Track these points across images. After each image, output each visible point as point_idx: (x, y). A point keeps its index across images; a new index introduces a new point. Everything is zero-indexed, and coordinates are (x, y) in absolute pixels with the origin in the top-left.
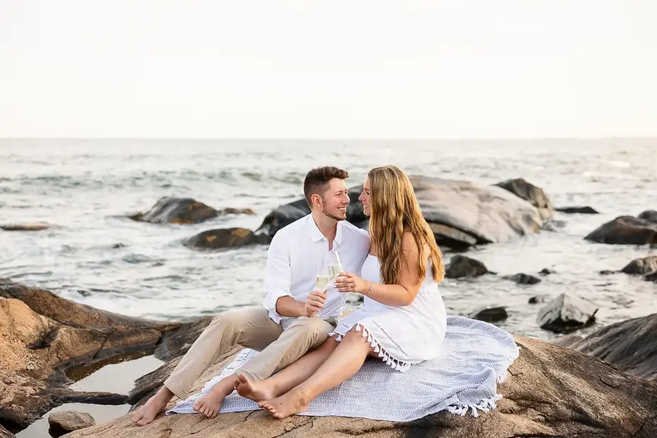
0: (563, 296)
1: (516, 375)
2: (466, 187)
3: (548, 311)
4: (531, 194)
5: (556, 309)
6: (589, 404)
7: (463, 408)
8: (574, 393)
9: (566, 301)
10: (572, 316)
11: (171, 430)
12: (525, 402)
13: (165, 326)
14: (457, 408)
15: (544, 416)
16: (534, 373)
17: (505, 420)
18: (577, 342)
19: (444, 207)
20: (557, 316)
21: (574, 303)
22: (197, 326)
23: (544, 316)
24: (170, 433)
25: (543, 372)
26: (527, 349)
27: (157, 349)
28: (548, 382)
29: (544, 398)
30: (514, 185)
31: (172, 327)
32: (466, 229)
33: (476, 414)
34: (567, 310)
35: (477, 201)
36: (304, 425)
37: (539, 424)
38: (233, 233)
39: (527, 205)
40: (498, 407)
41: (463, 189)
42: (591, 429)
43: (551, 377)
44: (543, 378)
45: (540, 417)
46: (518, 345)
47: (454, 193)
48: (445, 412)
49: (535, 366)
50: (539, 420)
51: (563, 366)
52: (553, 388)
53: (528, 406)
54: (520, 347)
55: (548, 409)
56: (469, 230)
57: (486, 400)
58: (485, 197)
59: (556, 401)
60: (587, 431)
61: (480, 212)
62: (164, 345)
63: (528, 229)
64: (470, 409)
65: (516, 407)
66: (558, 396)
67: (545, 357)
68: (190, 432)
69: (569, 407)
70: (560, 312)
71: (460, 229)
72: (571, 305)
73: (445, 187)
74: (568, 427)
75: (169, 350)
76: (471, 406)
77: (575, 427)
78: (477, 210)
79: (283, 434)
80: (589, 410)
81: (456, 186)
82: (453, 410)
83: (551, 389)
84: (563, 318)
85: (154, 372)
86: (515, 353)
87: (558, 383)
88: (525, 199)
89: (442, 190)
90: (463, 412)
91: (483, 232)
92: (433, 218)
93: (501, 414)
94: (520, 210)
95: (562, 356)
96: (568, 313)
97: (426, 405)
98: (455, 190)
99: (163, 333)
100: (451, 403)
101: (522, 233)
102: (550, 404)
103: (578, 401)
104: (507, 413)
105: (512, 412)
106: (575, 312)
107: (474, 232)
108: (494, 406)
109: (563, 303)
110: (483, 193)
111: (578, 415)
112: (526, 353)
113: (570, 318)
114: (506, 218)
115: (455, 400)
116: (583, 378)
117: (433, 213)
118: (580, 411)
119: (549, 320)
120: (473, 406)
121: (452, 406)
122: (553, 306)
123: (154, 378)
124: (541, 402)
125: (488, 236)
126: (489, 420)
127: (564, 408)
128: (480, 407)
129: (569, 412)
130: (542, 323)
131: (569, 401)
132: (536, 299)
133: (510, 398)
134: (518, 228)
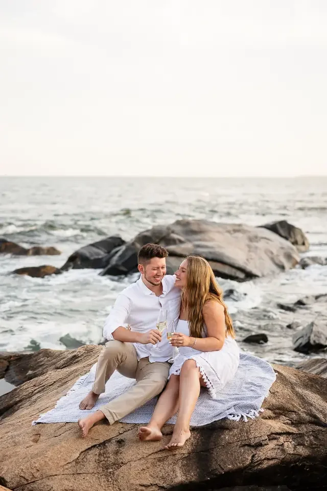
0: (312, 324)
1: (274, 393)
2: (237, 229)
3: (300, 336)
4: (292, 234)
5: (306, 335)
6: (321, 412)
7: (238, 416)
8: (311, 405)
9: (314, 328)
10: (318, 340)
11: (40, 434)
12: (278, 411)
13: (11, 357)
14: (234, 416)
15: (291, 421)
16: (286, 391)
17: (265, 424)
18: (319, 364)
19: (220, 247)
20: (307, 341)
21: (320, 330)
22: (36, 357)
23: (297, 340)
24: (40, 436)
25: (292, 391)
26: (282, 374)
27: (7, 375)
28: (295, 398)
29: (292, 409)
30: (278, 226)
31: (16, 358)
32: (237, 265)
33: (246, 420)
34: (315, 336)
35: (247, 242)
36: (132, 429)
37: (288, 426)
38: (42, 270)
39: (287, 244)
40: (260, 415)
41: (235, 231)
42: (321, 428)
43: (297, 394)
44: (291, 394)
45: (288, 421)
46: (276, 371)
47: (228, 235)
48: (225, 419)
49: (287, 386)
50: (287, 424)
51: (306, 386)
52: (298, 401)
53: (281, 414)
54: (277, 373)
55: (294, 416)
56: (240, 266)
57: (253, 411)
58: (253, 239)
59: (299, 410)
60: (318, 430)
61: (249, 251)
62: (12, 371)
63: (287, 265)
64: (242, 416)
65: (273, 415)
66: (300, 407)
67: (293, 379)
68: (54, 435)
69: (307, 414)
70: (309, 337)
71: (232, 266)
72: (318, 332)
73: (220, 229)
74: (306, 428)
75: (17, 375)
76: (243, 414)
77: (311, 427)
78: (247, 249)
79: (118, 436)
80: (320, 416)
81: (230, 228)
82: (231, 418)
83: (296, 403)
84: (312, 342)
85: (10, 393)
86: (273, 377)
87: (301, 398)
88: (286, 238)
89: (219, 232)
90: (237, 419)
91: (251, 268)
92: (210, 256)
93: (262, 419)
94: (282, 248)
95: (305, 378)
96: (315, 338)
97: (213, 415)
98: (229, 232)
99: (9, 362)
100: (230, 413)
101: (282, 268)
102: (295, 412)
103: (314, 410)
104: (267, 419)
105: (270, 418)
106: (321, 337)
107: (243, 268)
108: (258, 415)
109: (312, 330)
110: (252, 235)
111: (313, 419)
112: (281, 378)
113: (317, 342)
114: (270, 255)
115: (232, 411)
116: (318, 394)
117: (210, 253)
118: (315, 417)
119: (301, 344)
120: (245, 415)
121: (231, 415)
122: (304, 332)
123: (11, 398)
124: (289, 411)
125: (255, 271)
126: (254, 424)
127: (305, 415)
128: (249, 415)
129: (307, 418)
130: (295, 346)
131: (307, 410)
132: (292, 326)
133: (269, 409)
134: (280, 264)
